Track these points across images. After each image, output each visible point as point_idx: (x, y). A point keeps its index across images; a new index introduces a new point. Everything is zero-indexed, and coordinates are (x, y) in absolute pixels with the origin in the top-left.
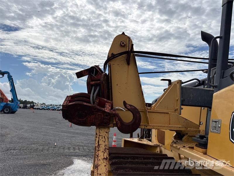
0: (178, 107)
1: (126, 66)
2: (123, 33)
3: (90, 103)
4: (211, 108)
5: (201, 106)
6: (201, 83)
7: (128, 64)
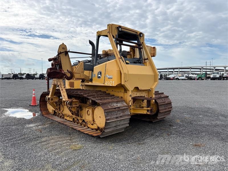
0: (83, 71)
1: (65, 56)
2: (63, 44)
3: (57, 70)
4: (93, 71)
5: (90, 70)
6: (89, 61)
7: (66, 56)
